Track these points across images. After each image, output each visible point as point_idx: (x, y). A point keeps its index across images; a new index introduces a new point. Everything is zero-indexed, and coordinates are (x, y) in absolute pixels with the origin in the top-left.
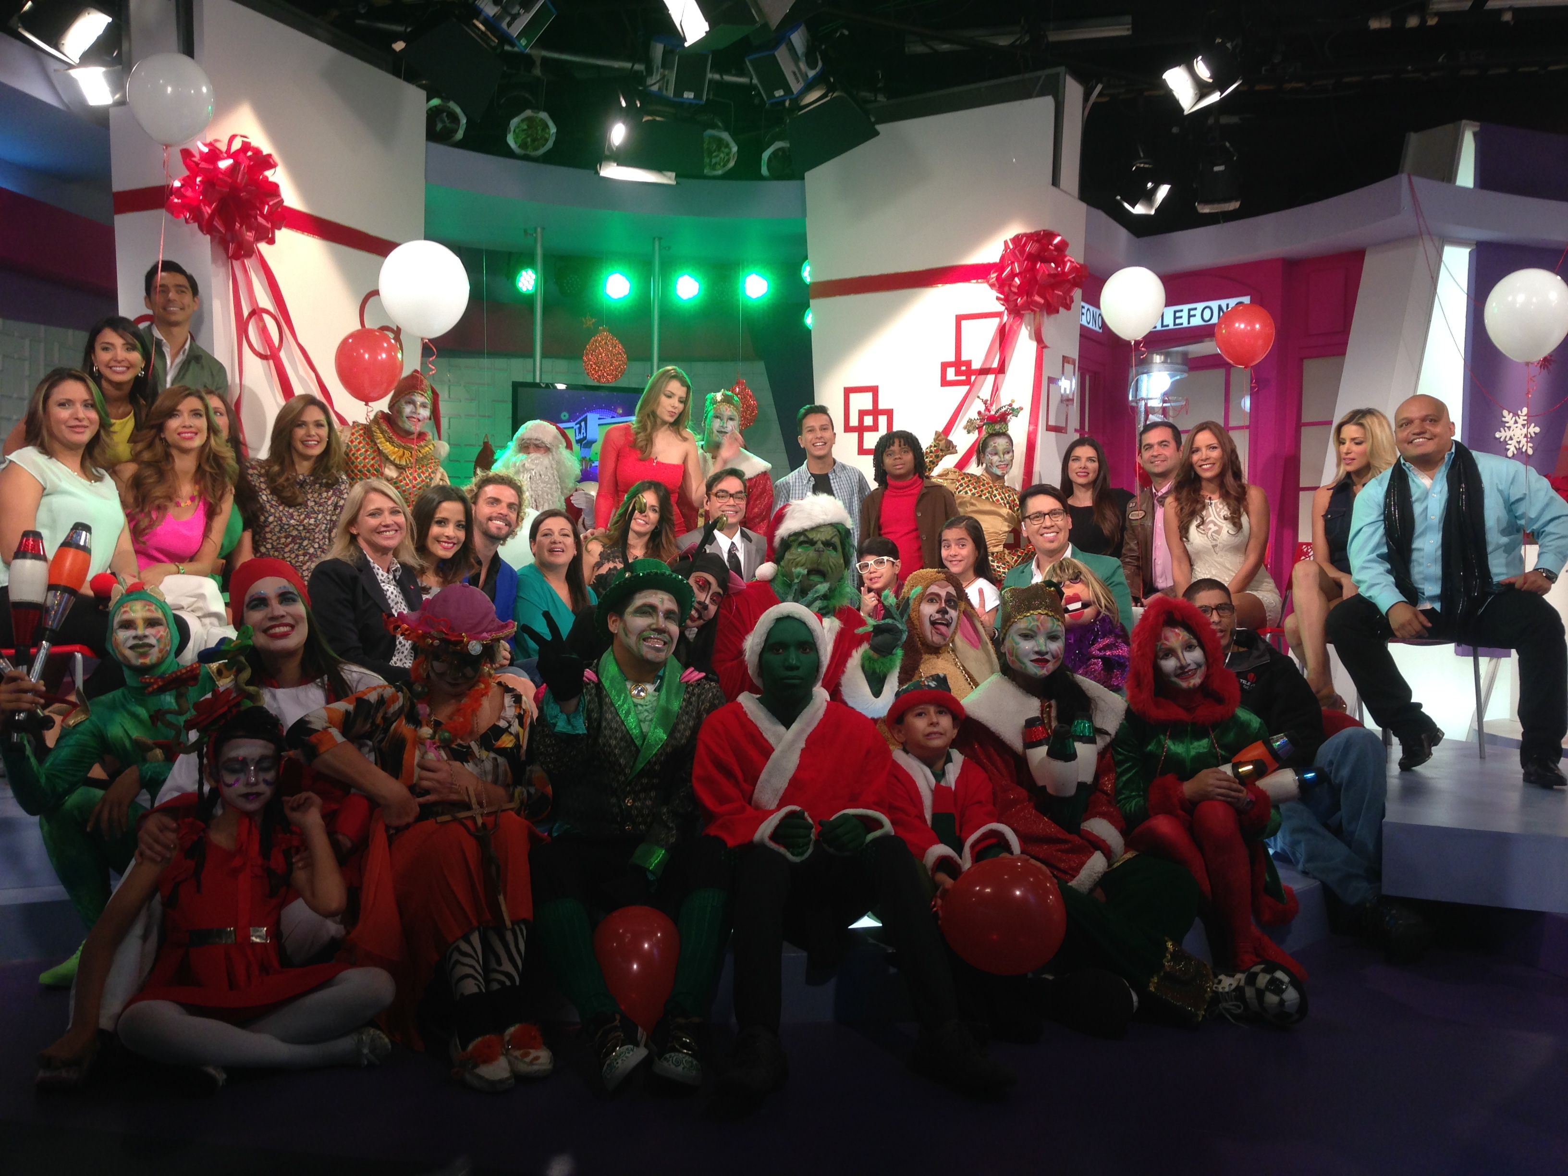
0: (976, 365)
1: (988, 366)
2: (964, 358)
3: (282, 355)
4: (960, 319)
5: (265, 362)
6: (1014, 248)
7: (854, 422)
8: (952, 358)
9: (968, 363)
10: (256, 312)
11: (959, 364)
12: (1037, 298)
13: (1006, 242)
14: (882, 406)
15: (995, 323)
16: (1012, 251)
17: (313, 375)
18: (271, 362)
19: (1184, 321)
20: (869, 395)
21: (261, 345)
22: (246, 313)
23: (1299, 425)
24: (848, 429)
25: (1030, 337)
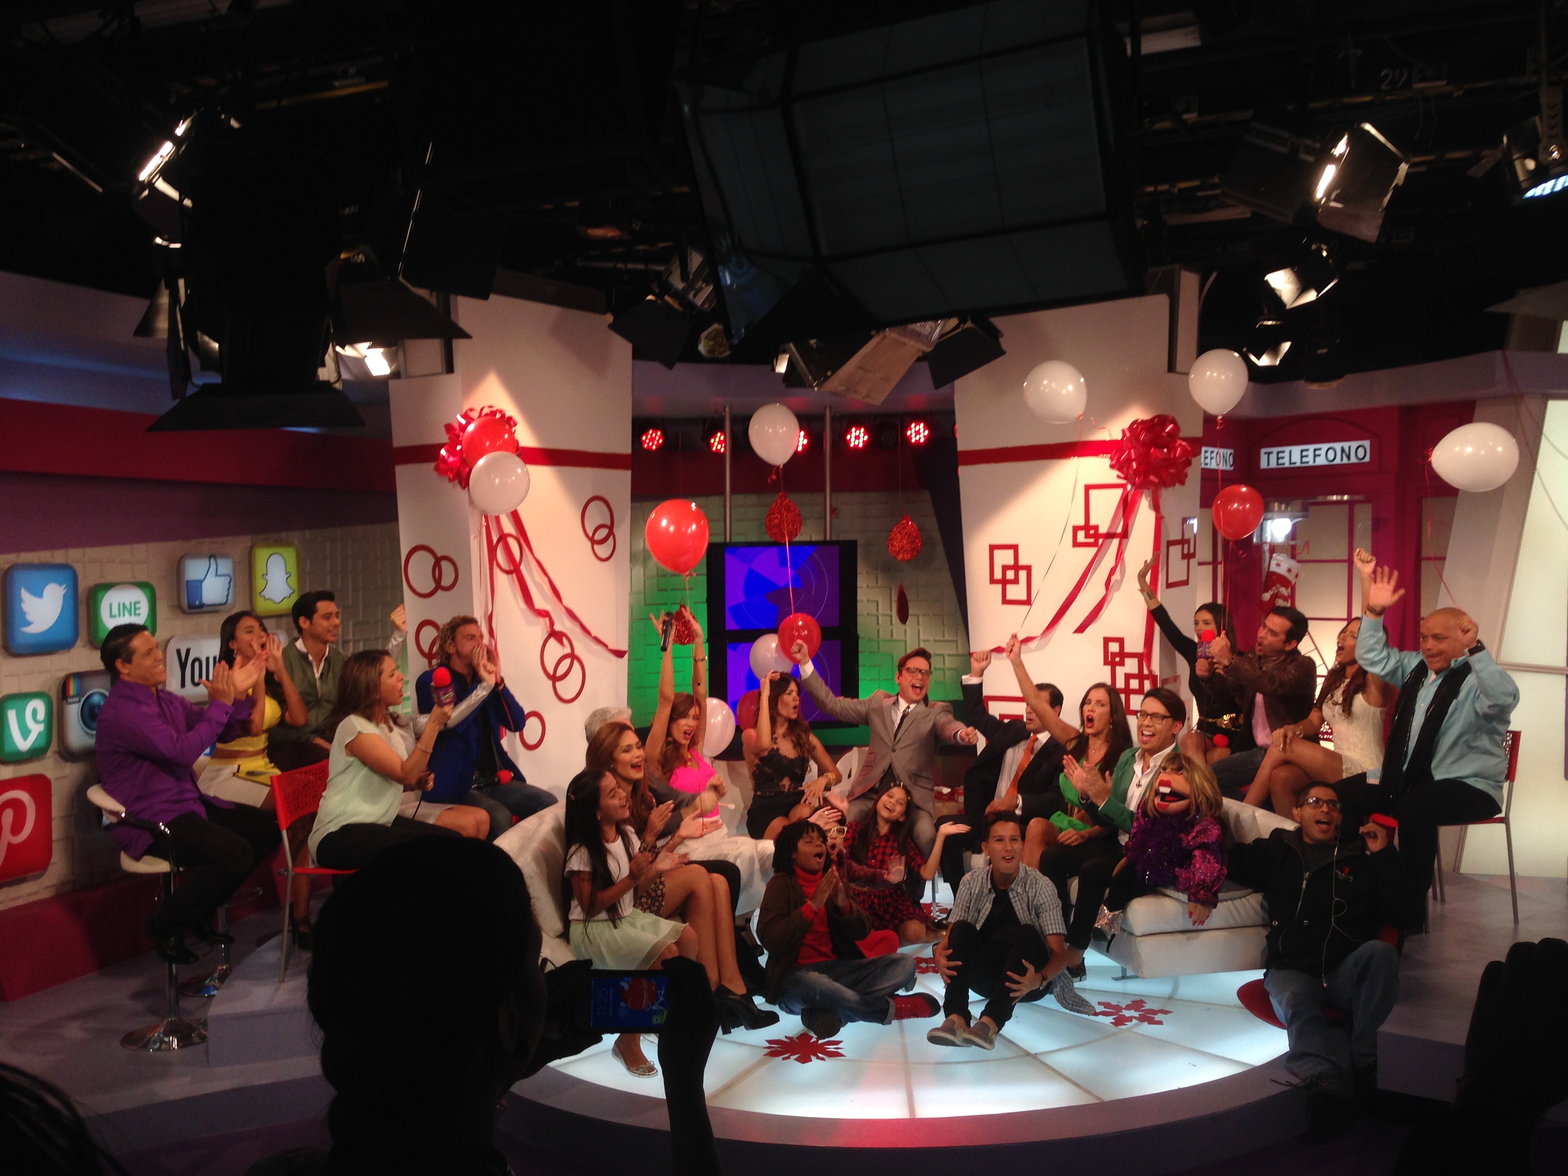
0: (1103, 530)
1: (1113, 531)
2: (1092, 522)
3: (523, 568)
4: (1088, 488)
5: (510, 576)
6: (1131, 436)
7: (998, 575)
8: (1082, 522)
9: (1096, 528)
10: (503, 537)
11: (1087, 527)
12: (1152, 478)
13: (1123, 431)
14: (1021, 562)
15: (1119, 492)
16: (1129, 439)
17: (546, 580)
18: (514, 575)
19: (1310, 460)
20: (1011, 552)
21: (506, 564)
22: (495, 540)
23: (1418, 559)
24: (993, 581)
25: (1150, 507)
